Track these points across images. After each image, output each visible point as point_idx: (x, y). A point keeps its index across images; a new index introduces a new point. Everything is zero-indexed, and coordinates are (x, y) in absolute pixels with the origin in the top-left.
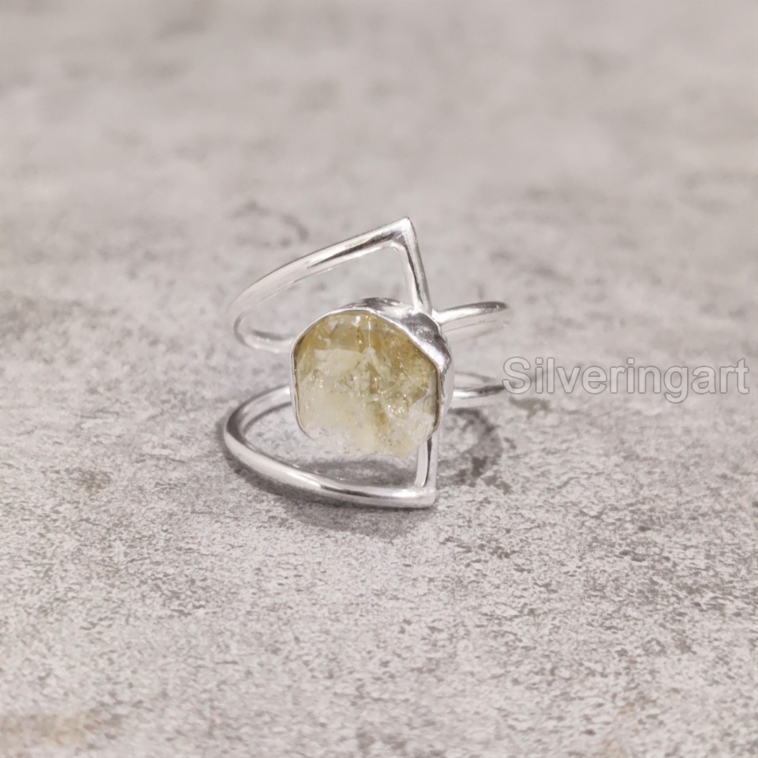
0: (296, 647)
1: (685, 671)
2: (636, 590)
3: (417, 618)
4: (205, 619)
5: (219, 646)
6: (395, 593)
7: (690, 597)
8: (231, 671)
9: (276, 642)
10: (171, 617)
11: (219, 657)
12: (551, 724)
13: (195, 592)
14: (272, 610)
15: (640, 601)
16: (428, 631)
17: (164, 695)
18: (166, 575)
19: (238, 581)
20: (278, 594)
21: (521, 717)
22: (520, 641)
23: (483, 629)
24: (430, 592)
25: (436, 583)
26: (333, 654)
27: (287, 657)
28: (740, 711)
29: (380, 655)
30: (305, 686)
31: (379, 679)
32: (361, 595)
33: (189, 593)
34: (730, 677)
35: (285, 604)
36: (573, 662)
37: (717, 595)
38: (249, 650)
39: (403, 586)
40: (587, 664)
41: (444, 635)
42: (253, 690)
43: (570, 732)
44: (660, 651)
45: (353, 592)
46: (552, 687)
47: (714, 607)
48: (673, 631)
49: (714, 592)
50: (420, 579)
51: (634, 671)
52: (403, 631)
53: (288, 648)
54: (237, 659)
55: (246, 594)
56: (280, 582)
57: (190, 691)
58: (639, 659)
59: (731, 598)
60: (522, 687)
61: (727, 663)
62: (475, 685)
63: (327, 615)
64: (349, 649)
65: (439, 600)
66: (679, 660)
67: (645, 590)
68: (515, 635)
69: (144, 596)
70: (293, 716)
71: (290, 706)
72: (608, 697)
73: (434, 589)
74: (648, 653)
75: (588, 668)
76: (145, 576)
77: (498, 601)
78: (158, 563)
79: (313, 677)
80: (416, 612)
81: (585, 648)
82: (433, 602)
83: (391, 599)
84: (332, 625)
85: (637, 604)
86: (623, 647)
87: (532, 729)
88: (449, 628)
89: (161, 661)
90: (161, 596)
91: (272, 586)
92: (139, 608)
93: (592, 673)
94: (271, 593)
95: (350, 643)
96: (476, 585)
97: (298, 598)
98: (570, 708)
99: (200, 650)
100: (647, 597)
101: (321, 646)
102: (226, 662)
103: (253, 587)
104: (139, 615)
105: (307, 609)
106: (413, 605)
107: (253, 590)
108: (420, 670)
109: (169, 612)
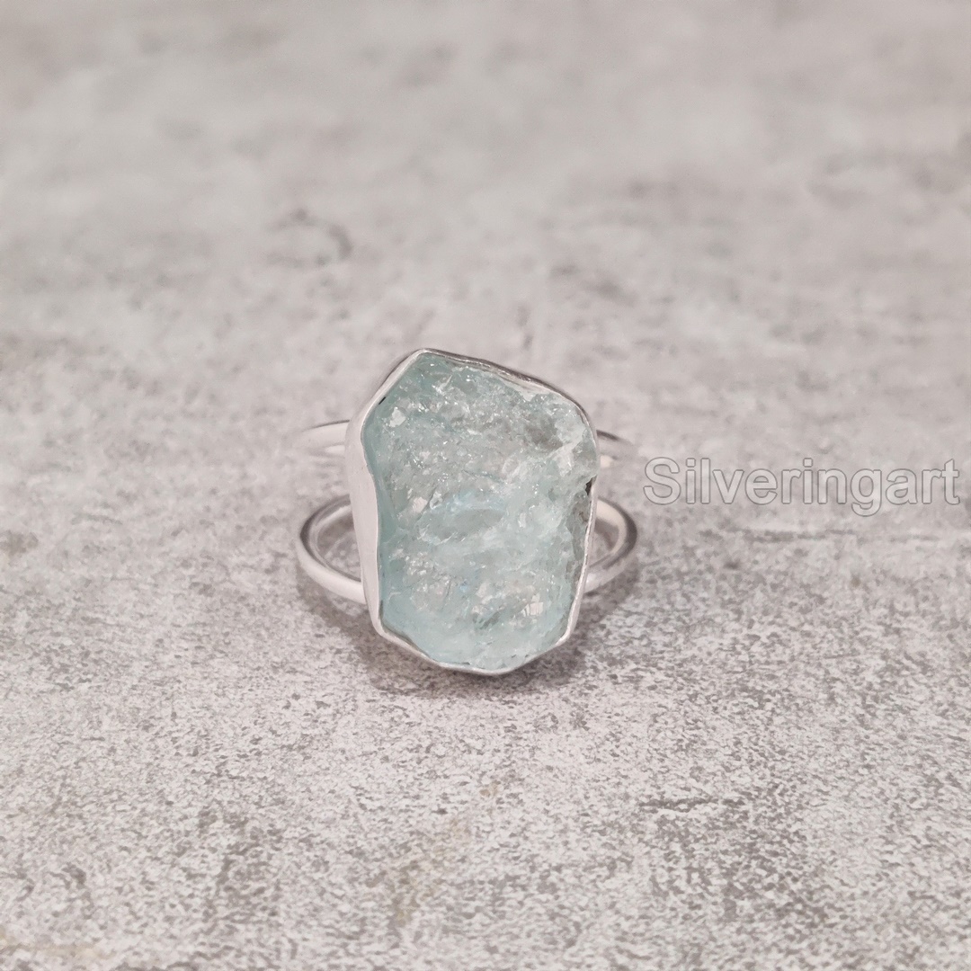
0: (171, 723)
1: (569, 748)
2: (554, 661)
3: (308, 692)
4: (86, 694)
5: (91, 722)
6: (295, 666)
7: (609, 668)
8: (94, 748)
9: (151, 717)
10: (53, 691)
11: (88, 733)
12: (403, 803)
13: (86, 665)
14: (159, 685)
15: (552, 673)
16: (315, 707)
17: (20, 771)
18: (62, 647)
19: (134, 653)
20: (172, 667)
21: (376, 796)
22: (408, 716)
23: (372, 704)
24: (333, 664)
25: (342, 655)
26: (206, 730)
27: (157, 734)
28: (609, 790)
29: (255, 731)
30: (165, 763)
31: (245, 756)
32: (258, 669)
33: (79, 666)
34: (614, 755)
35: (174, 678)
36: (454, 738)
37: (640, 666)
38: (120, 726)
39: (306, 659)
40: (468, 741)
41: (330, 711)
42: (111, 766)
43: (422, 811)
44: (552, 727)
45: (251, 664)
46: (421, 765)
47: (631, 679)
48: (575, 705)
49: (637, 663)
50: (328, 650)
51: (515, 748)
52: (287, 707)
53: (162, 724)
54: (105, 736)
55: (137, 668)
56: (178, 654)
57: (47, 768)
58: (525, 736)
59: (654, 669)
60: (389, 765)
61: (618, 740)
62: (342, 762)
63: (215, 689)
64: (224, 725)
65: (340, 672)
66: (568, 736)
67: (564, 661)
68: (405, 710)
69: (32, 669)
70: (141, 794)
71: (143, 784)
72: (476, 776)
73: (337, 661)
74: (537, 728)
75: (467, 745)
76: (40, 648)
77: (401, 673)
78: (58, 634)
79: (177, 754)
80: (310, 687)
81: (474, 723)
82: (331, 675)
83: (288, 672)
84: (216, 700)
85: (548, 677)
86: (513, 722)
87: (382, 808)
88: (337, 704)
89: (26, 738)
90: (49, 670)
91: (167, 659)
92: (22, 682)
93: (469, 750)
94: (165, 666)
95: (227, 719)
96: (384, 656)
97: (190, 671)
98: (432, 787)
99: (71, 727)
100: (562, 669)
101: (195, 722)
102: (93, 739)
103: (147, 660)
104: (21, 689)
105: (196, 683)
106: (308, 679)
107: (147, 663)
108: (290, 748)
109: (52, 686)
